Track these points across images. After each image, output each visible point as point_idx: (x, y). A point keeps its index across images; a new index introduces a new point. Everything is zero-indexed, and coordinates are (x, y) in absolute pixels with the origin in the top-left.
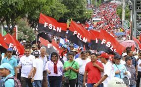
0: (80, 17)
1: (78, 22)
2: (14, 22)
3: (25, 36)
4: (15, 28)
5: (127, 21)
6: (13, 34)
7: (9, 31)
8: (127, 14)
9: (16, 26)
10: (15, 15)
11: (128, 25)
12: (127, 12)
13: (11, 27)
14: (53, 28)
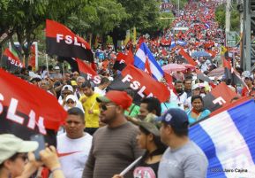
0: (149, 26)
1: (147, 36)
2: (32, 36)
3: (51, 61)
4: (34, 46)
5: (233, 33)
6: (30, 57)
7: (23, 52)
8: (234, 20)
9: (34, 43)
10: (34, 22)
11: (237, 39)
12: (233, 17)
13: (26, 44)
14: (73, 41)
